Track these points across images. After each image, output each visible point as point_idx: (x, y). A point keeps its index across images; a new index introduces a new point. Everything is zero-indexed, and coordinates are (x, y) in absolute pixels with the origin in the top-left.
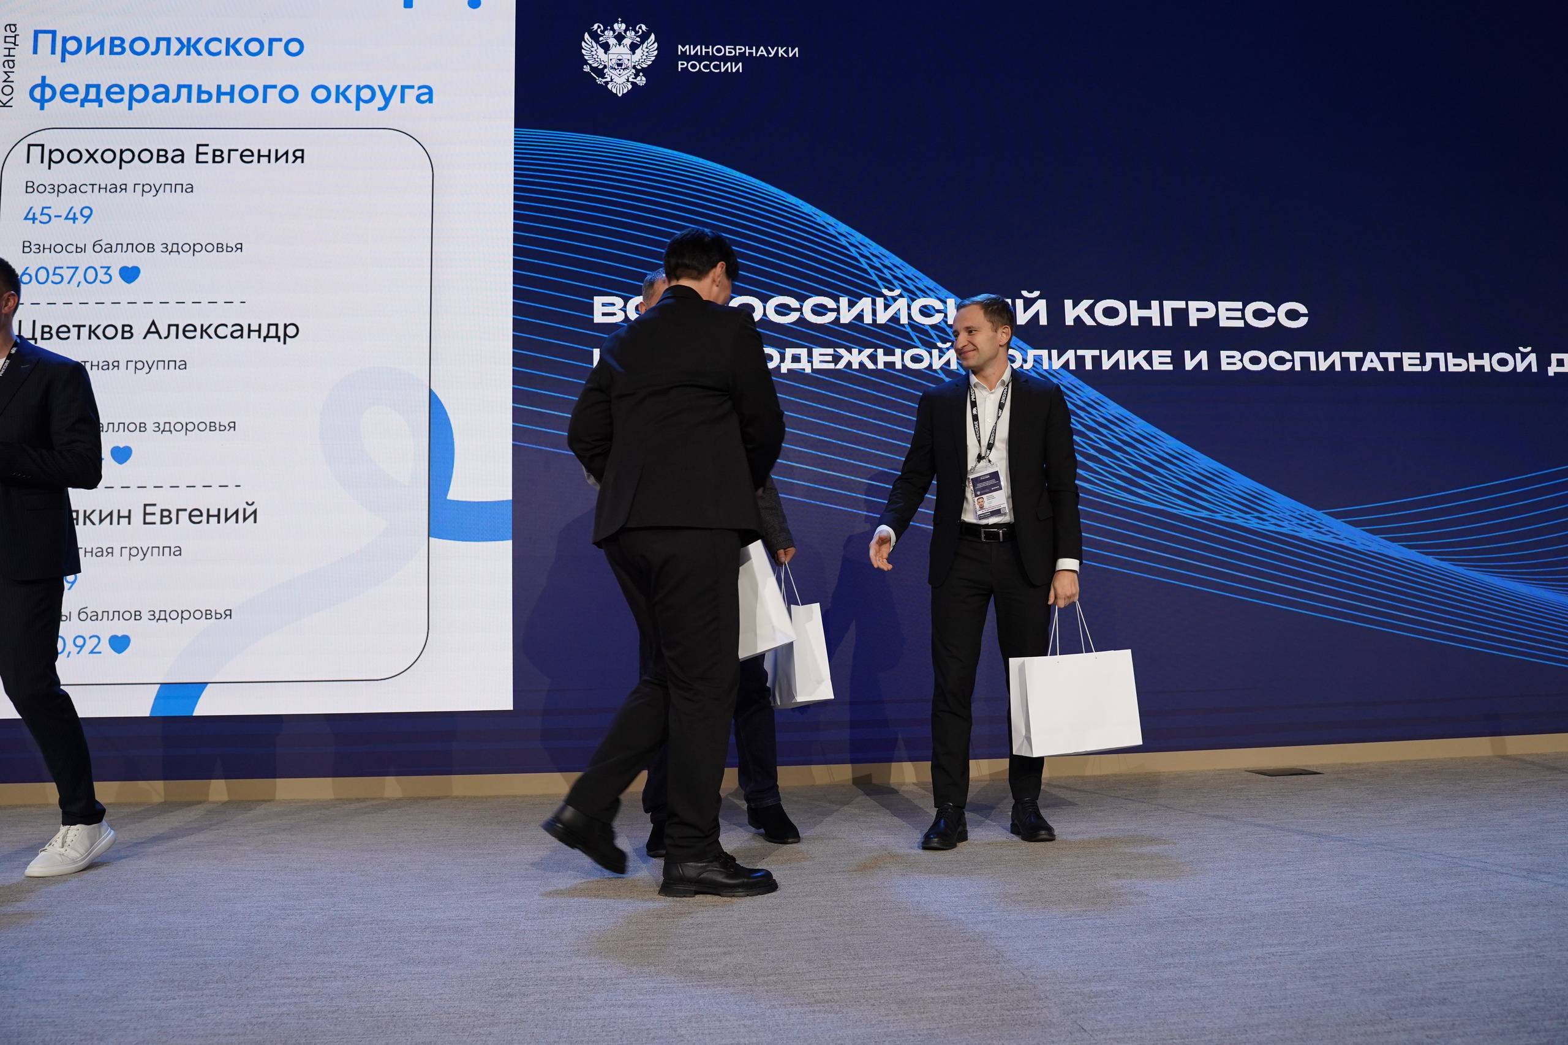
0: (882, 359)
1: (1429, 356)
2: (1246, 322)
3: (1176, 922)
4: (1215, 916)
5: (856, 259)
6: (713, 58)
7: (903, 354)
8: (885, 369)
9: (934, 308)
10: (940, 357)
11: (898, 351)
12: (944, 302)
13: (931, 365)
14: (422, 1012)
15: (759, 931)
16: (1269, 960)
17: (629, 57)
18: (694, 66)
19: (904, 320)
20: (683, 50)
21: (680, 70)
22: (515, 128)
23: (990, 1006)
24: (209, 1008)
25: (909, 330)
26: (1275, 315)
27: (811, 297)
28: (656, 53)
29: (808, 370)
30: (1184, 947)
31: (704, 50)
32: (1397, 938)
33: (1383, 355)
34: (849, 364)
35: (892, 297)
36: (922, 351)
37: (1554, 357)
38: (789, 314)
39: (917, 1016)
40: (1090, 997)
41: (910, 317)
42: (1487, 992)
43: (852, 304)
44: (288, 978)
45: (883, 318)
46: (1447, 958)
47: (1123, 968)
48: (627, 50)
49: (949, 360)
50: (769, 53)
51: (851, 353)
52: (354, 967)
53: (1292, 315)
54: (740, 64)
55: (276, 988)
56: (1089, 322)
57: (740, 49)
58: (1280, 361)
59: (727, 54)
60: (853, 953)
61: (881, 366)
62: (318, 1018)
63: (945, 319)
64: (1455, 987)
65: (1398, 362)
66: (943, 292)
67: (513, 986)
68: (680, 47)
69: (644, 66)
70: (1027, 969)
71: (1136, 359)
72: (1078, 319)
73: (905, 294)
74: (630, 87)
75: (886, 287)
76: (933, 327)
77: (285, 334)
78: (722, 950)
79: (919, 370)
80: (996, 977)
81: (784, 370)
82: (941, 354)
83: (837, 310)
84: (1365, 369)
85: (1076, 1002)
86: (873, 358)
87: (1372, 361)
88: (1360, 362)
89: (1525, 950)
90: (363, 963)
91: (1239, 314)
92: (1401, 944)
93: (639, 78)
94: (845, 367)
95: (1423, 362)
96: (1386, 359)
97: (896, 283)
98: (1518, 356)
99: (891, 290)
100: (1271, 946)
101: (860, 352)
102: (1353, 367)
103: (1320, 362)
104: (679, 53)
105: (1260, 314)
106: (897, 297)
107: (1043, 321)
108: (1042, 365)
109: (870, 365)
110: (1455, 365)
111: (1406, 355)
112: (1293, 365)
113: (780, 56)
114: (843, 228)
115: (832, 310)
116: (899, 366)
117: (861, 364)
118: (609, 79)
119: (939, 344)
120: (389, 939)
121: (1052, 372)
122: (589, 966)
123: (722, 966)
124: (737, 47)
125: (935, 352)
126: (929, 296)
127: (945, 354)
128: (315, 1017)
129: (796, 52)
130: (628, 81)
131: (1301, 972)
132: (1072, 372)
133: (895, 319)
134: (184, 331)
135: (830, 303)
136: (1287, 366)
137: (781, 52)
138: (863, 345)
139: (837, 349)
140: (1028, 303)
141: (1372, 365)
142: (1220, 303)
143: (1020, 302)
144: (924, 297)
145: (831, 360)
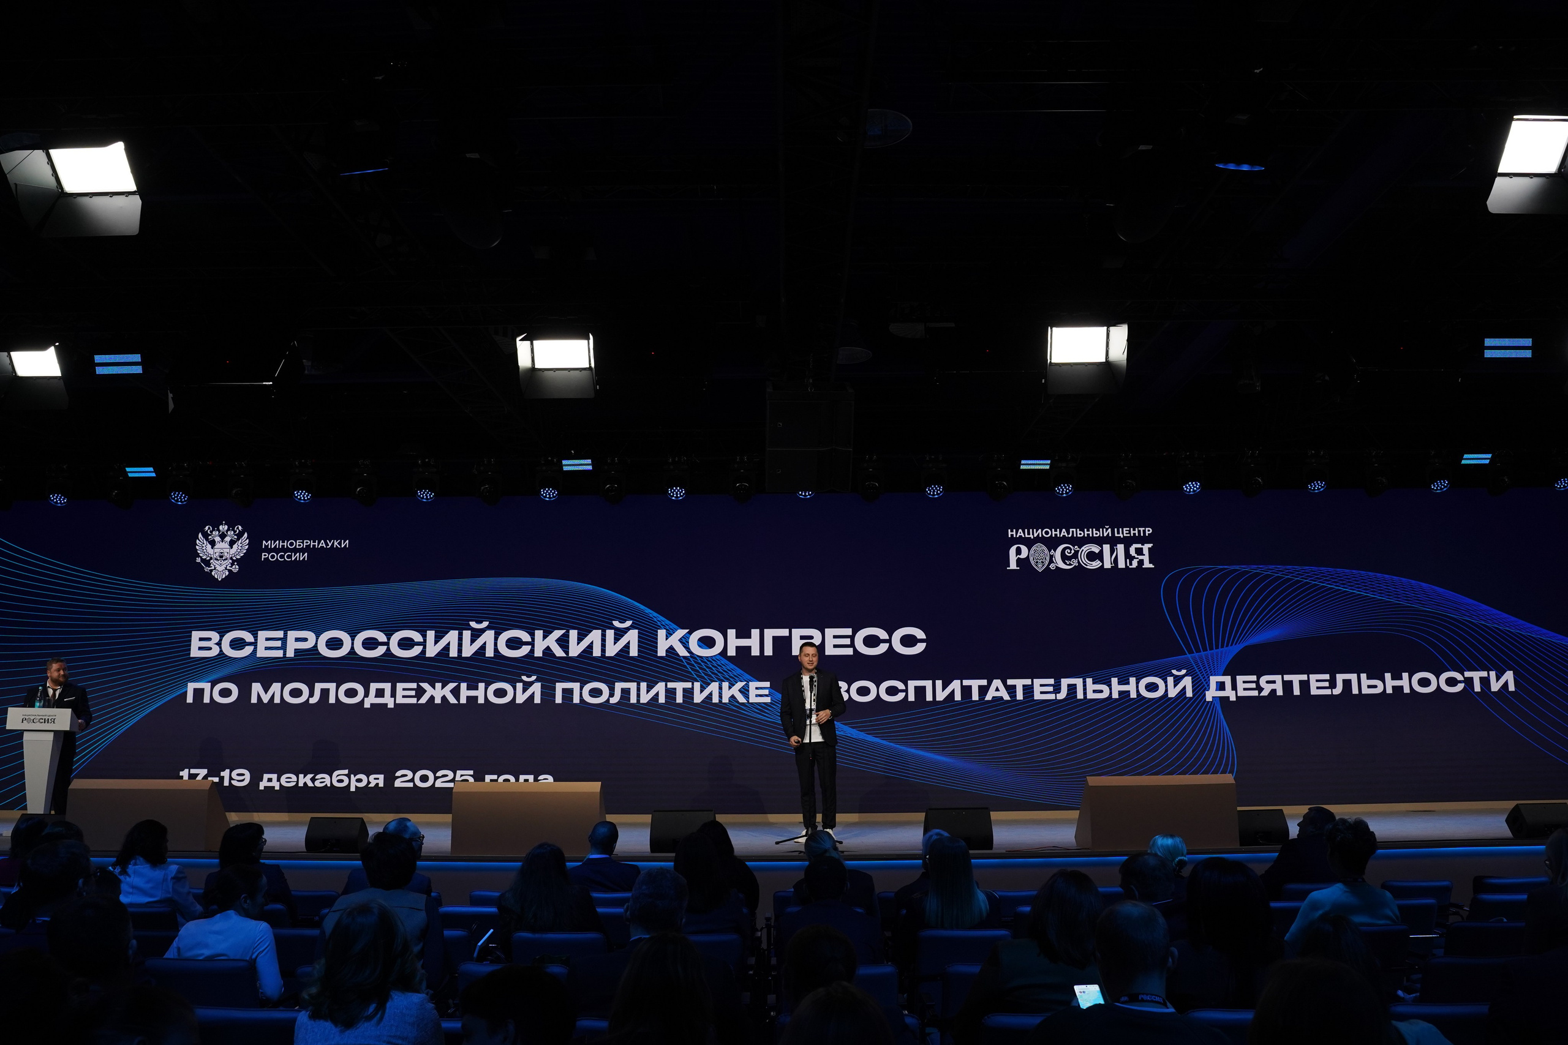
0: (465, 693)
1: (1065, 682)
2: (855, 650)
7: (486, 688)
8: (467, 704)
9: (521, 640)
10: (524, 691)
11: (482, 685)
12: (532, 634)
13: (514, 699)
19: (489, 653)
25: (493, 662)
26: (889, 641)
27: (399, 631)
29: (391, 705)
33: (1010, 682)
34: (432, 698)
35: (480, 630)
36: (506, 686)
37: (1214, 680)
38: (375, 648)
41: (496, 650)
43: (438, 638)
45: (468, 651)
49: (533, 694)
51: (434, 688)
53: (908, 641)
56: (682, 652)
58: (892, 691)
61: (463, 700)
63: (532, 652)
65: (1028, 690)
66: (531, 623)
71: (731, 692)
72: (671, 650)
73: (493, 626)
75: (474, 620)
79: (502, 705)
81: (367, 705)
82: (525, 688)
83: (424, 644)
84: (989, 697)
86: (456, 692)
87: (997, 690)
88: (983, 690)
91: (847, 641)
94: (426, 703)
95: (1057, 689)
96: (1014, 687)
97: (484, 615)
98: (1170, 680)
99: (479, 623)
101: (444, 686)
102: (975, 697)
103: (937, 691)
105: (871, 641)
106: (484, 630)
107: (634, 652)
108: (630, 699)
109: (453, 700)
110: (1094, 691)
111: (1037, 682)
112: (907, 696)
115: (418, 644)
116: (481, 701)
117: (444, 698)
119: (525, 678)
121: (640, 706)
125: (520, 686)
126: (518, 628)
127: (529, 687)
132: (660, 705)
133: (481, 653)
135: (416, 636)
136: (900, 696)
138: (446, 679)
139: (420, 684)
140: (619, 634)
141: (997, 694)
142: (827, 630)
143: (610, 634)
144: (513, 629)
145: (414, 694)
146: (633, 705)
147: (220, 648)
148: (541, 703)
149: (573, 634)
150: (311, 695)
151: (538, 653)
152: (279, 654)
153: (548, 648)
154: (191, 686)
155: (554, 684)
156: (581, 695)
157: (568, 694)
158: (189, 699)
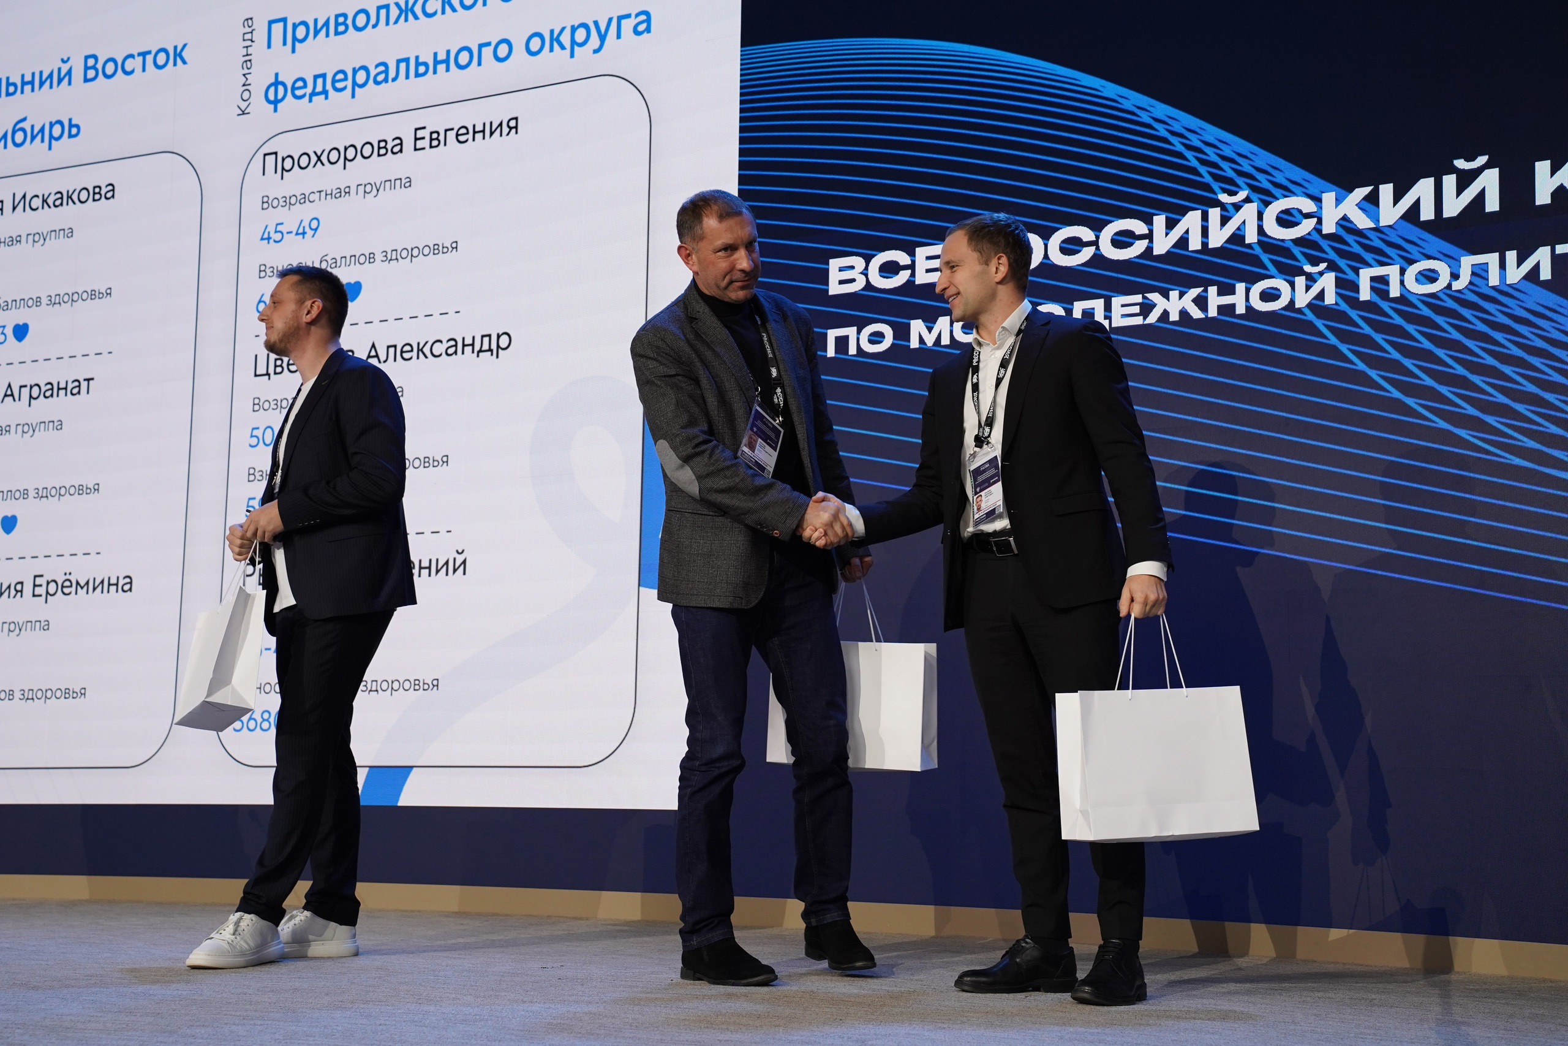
0: (1215, 300)
5: (1180, 155)
7: (1248, 290)
8: (1220, 317)
9: (1300, 211)
10: (1308, 288)
11: (1240, 287)
12: (1318, 200)
13: (1292, 302)
19: (1251, 237)
22: (741, 47)
25: (1258, 250)
27: (1111, 222)
34: (1165, 314)
35: (1234, 205)
36: (1280, 283)
38: (1079, 252)
41: (1261, 231)
43: (1171, 225)
45: (1218, 238)
49: (1322, 291)
51: (1168, 298)
61: (1213, 312)
63: (1318, 226)
66: (1315, 183)
72: (1560, 192)
73: (1254, 196)
75: (1224, 191)
76: (1298, 242)
77: (498, 346)
79: (1273, 313)
82: (1310, 283)
83: (1149, 236)
86: (1201, 302)
94: (1157, 321)
97: (1240, 181)
99: (1232, 193)
101: (1181, 295)
106: (1241, 204)
107: (1492, 204)
108: (1488, 280)
109: (1196, 313)
114: (1162, 110)
115: (1142, 237)
116: (1241, 309)
117: (1184, 313)
119: (1308, 268)
121: (1506, 289)
125: (1300, 281)
126: (1294, 194)
127: (1315, 281)
132: (1545, 285)
133: (1237, 238)
134: (402, 352)
135: (1137, 226)
138: (1185, 284)
139: (1147, 295)
140: (1465, 180)
143: (1450, 182)
144: (1286, 196)
145: (1138, 311)
146: (1493, 288)
147: (866, 275)
148: (1336, 304)
149: (1386, 191)
151: (1329, 227)
153: (1345, 218)
154: (832, 334)
155: (1356, 271)
156: (1402, 282)
157: (1380, 284)
158: (831, 352)
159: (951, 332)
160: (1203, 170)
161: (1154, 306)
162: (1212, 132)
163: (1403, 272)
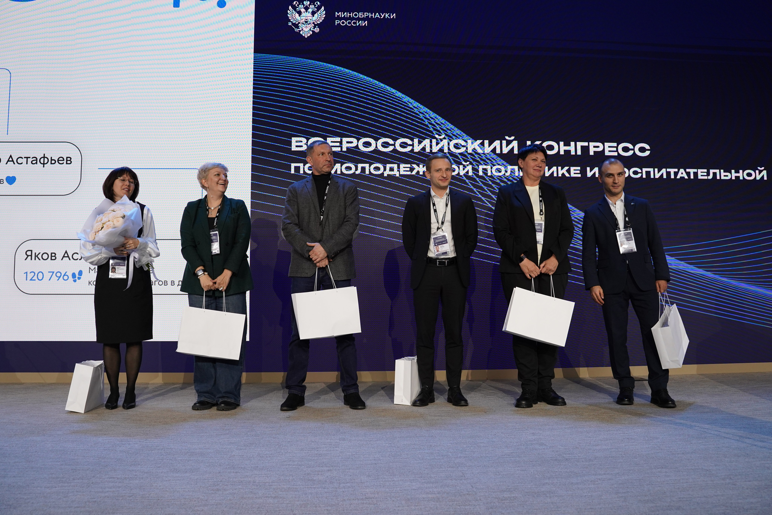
1: (712, 171)
2: (618, 153)
3: (556, 460)
4: (576, 457)
5: (422, 120)
6: (353, 19)
9: (461, 145)
10: (464, 169)
12: (466, 142)
13: (459, 173)
14: (173, 498)
15: (348, 459)
16: (597, 483)
17: (311, 18)
18: (343, 23)
20: (338, 15)
21: (336, 25)
22: (254, 53)
23: (451, 503)
24: (71, 493)
26: (633, 150)
27: (400, 138)
28: (324, 16)
29: (398, 175)
30: (556, 474)
31: (348, 15)
32: (664, 472)
33: (688, 170)
34: (418, 172)
35: (440, 139)
38: (388, 147)
39: (413, 508)
40: (502, 500)
41: (449, 149)
42: (702, 504)
43: (420, 142)
44: (113, 478)
45: (435, 149)
46: (687, 484)
47: (522, 484)
48: (310, 15)
49: (468, 170)
50: (381, 16)
51: (419, 166)
52: (147, 473)
53: (642, 150)
54: (366, 22)
55: (106, 483)
57: (366, 14)
58: (635, 173)
59: (360, 17)
60: (391, 472)
62: (122, 500)
63: (466, 150)
64: (687, 500)
65: (696, 174)
66: (465, 136)
67: (221, 485)
68: (336, 13)
69: (319, 22)
70: (475, 483)
71: (562, 171)
73: (447, 137)
74: (311, 33)
75: (437, 134)
76: (461, 154)
78: (328, 468)
80: (458, 488)
81: (385, 175)
83: (413, 145)
84: (678, 177)
85: (494, 503)
87: (682, 173)
88: (676, 174)
89: (728, 481)
90: (151, 471)
91: (615, 149)
92: (666, 476)
93: (316, 29)
94: (416, 174)
95: (708, 174)
96: (689, 173)
97: (442, 132)
98: (757, 172)
99: (440, 135)
100: (600, 474)
102: (672, 176)
103: (655, 173)
104: (336, 16)
105: (626, 149)
106: (442, 139)
108: (515, 174)
110: (725, 176)
111: (700, 171)
112: (642, 175)
113: (386, 17)
114: (417, 104)
115: (410, 145)
118: (301, 29)
119: (464, 163)
120: (168, 458)
122: (260, 475)
123: (325, 477)
124: (365, 13)
125: (461, 167)
126: (459, 138)
127: (466, 167)
128: (121, 499)
129: (394, 16)
130: (310, 30)
131: (611, 490)
135: (409, 142)
136: (639, 175)
137: (387, 15)
139: (412, 165)
140: (509, 143)
141: (682, 176)
142: (605, 144)
143: (504, 142)
144: (456, 139)
145: (409, 170)
146: (517, 176)
148: (472, 175)
149: (487, 142)
150: (356, 169)
151: (470, 151)
152: (339, 149)
153: (474, 149)
154: (293, 165)
155: (478, 166)
156: (491, 171)
157: (485, 170)
158: (293, 171)
159: (341, 169)
160: (430, 126)
161: (414, 169)
162: (434, 115)
163: (491, 168)
